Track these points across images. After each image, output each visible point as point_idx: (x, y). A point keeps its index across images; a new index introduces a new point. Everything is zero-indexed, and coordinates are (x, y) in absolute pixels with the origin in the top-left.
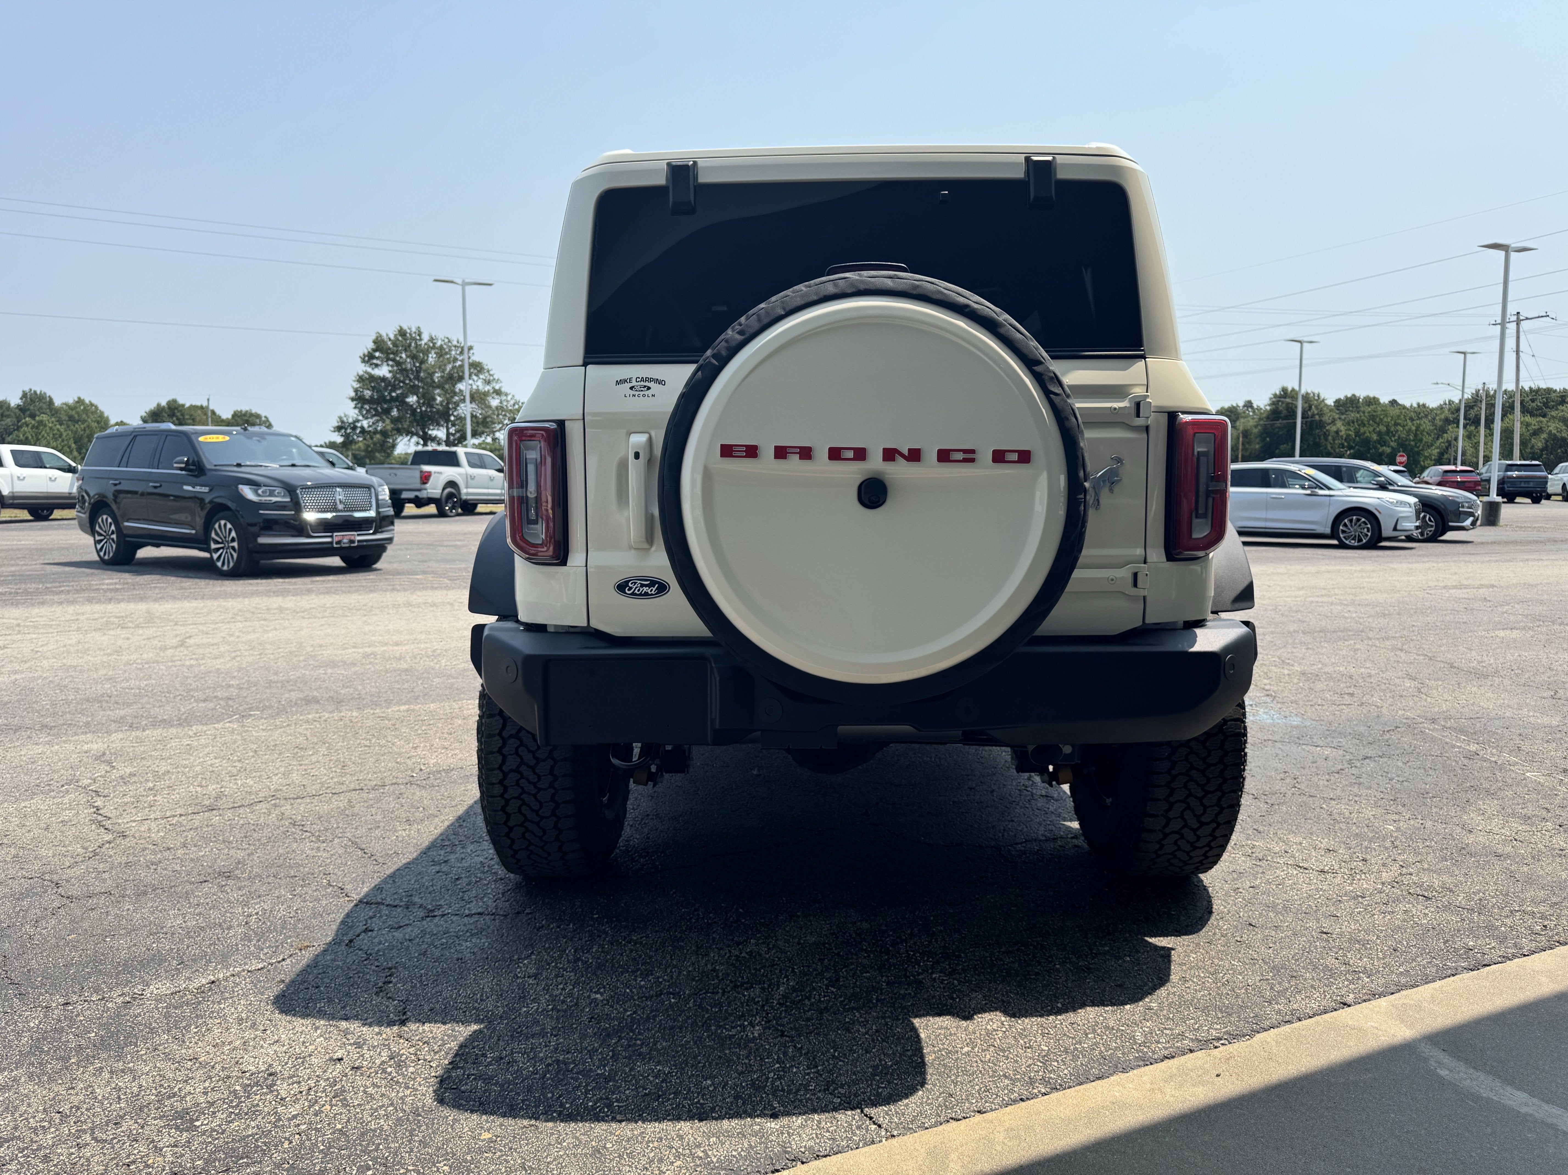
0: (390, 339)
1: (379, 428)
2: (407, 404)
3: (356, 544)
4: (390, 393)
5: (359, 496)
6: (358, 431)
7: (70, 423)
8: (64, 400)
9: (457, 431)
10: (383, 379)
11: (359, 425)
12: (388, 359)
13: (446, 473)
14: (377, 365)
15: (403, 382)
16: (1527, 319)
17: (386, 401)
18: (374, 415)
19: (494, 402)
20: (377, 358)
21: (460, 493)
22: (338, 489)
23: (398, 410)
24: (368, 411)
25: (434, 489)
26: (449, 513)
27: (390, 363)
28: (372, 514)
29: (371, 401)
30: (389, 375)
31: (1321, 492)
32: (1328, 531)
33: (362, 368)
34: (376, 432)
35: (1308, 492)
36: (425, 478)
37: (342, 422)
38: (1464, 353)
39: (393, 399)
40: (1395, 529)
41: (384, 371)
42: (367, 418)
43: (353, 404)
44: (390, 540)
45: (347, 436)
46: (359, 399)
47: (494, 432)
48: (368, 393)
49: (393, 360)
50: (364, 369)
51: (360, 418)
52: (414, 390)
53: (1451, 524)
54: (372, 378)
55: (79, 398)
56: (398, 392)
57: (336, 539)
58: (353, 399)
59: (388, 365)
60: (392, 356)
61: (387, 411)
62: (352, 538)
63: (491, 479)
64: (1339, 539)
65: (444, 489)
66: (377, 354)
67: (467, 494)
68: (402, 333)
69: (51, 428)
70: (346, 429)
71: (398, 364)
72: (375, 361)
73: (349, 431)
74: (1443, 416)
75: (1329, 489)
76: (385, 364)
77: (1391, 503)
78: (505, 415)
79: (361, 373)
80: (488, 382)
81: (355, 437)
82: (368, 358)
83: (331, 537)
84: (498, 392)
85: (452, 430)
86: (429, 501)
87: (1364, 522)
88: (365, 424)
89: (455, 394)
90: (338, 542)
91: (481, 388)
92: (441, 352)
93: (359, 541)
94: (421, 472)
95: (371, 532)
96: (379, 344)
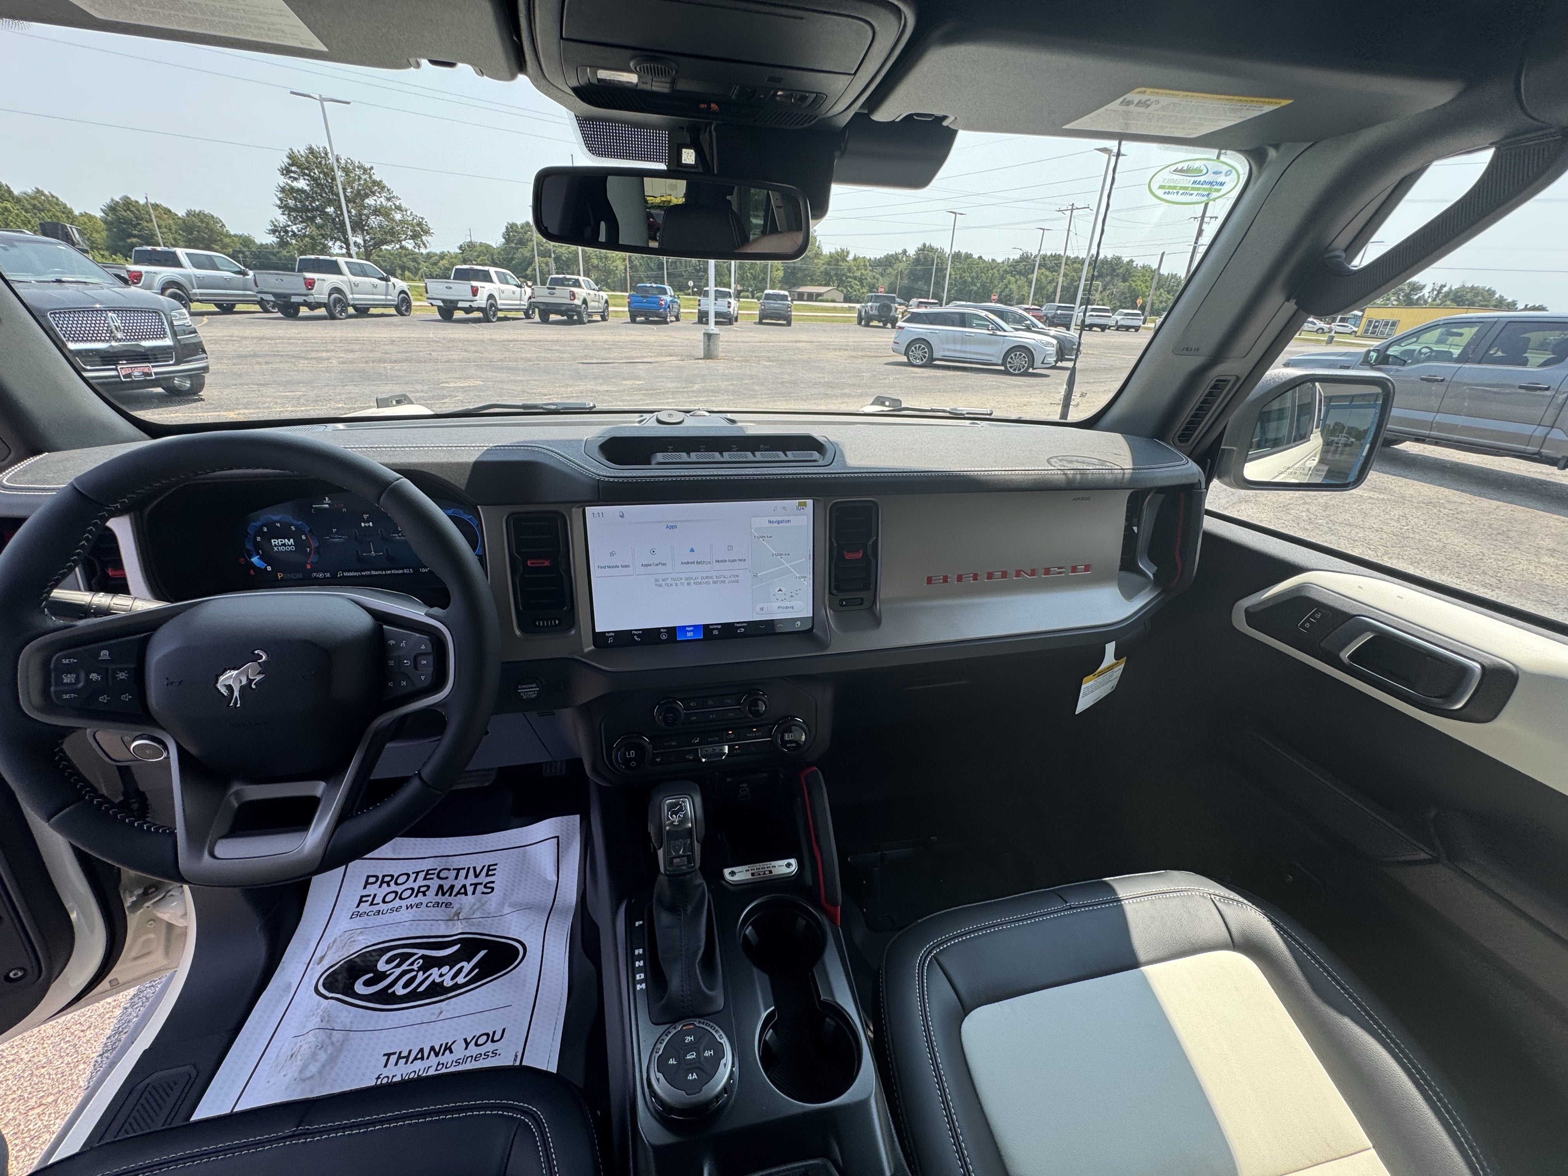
0: (302, 156)
1: (307, 233)
2: (327, 214)
3: (154, 377)
4: (310, 204)
5: (146, 322)
6: (290, 235)
7: (35, 211)
8: (23, 190)
9: (372, 239)
10: (302, 191)
11: (289, 229)
12: (305, 174)
13: (330, 280)
14: (295, 179)
15: (321, 196)
16: (1077, 209)
17: (308, 210)
18: (302, 222)
19: (398, 217)
20: (294, 172)
21: (347, 299)
22: (110, 314)
23: (321, 218)
24: (295, 218)
25: (321, 293)
26: (338, 315)
27: (306, 177)
28: (168, 342)
29: (295, 209)
30: (307, 188)
31: (999, 333)
32: (1000, 362)
33: (282, 181)
34: (305, 236)
35: (991, 332)
36: (310, 284)
37: (275, 226)
38: (1043, 229)
39: (317, 209)
40: (1043, 363)
41: (302, 184)
42: (295, 224)
43: (280, 211)
44: (206, 369)
45: (281, 238)
46: (285, 208)
47: (400, 241)
48: (291, 203)
49: (309, 175)
50: (285, 181)
51: (290, 223)
52: (330, 202)
53: (1066, 357)
54: (292, 190)
55: (37, 189)
56: (317, 203)
57: (123, 373)
58: (280, 207)
59: (304, 179)
60: (306, 171)
61: (312, 219)
62: (146, 370)
63: (375, 286)
64: (1006, 367)
65: (330, 295)
66: (293, 168)
67: (354, 299)
68: (311, 150)
69: (17, 215)
70: (280, 232)
71: (315, 179)
72: (292, 175)
73: (282, 234)
74: (1003, 268)
75: (1004, 331)
76: (302, 178)
77: (1043, 343)
78: (408, 228)
79: (282, 184)
80: (389, 199)
81: (289, 239)
82: (286, 172)
83: (116, 369)
84: (399, 208)
85: (367, 238)
86: (319, 305)
87: (1024, 357)
88: (294, 228)
89: (365, 208)
90: (129, 376)
91: (384, 203)
92: (346, 171)
93: (156, 374)
94: (305, 279)
95: (171, 362)
96: (293, 159)
